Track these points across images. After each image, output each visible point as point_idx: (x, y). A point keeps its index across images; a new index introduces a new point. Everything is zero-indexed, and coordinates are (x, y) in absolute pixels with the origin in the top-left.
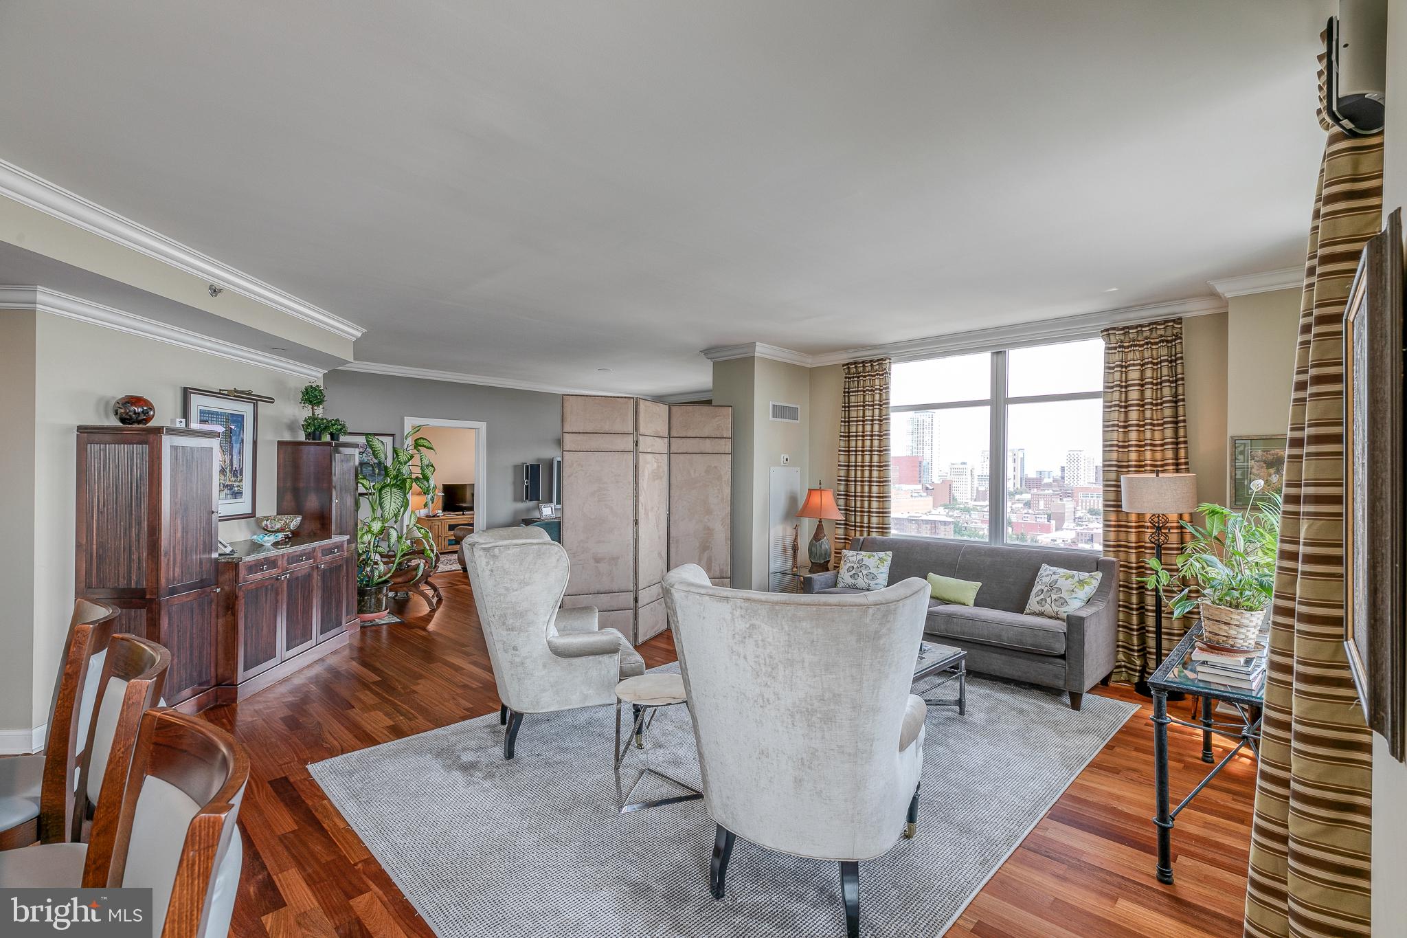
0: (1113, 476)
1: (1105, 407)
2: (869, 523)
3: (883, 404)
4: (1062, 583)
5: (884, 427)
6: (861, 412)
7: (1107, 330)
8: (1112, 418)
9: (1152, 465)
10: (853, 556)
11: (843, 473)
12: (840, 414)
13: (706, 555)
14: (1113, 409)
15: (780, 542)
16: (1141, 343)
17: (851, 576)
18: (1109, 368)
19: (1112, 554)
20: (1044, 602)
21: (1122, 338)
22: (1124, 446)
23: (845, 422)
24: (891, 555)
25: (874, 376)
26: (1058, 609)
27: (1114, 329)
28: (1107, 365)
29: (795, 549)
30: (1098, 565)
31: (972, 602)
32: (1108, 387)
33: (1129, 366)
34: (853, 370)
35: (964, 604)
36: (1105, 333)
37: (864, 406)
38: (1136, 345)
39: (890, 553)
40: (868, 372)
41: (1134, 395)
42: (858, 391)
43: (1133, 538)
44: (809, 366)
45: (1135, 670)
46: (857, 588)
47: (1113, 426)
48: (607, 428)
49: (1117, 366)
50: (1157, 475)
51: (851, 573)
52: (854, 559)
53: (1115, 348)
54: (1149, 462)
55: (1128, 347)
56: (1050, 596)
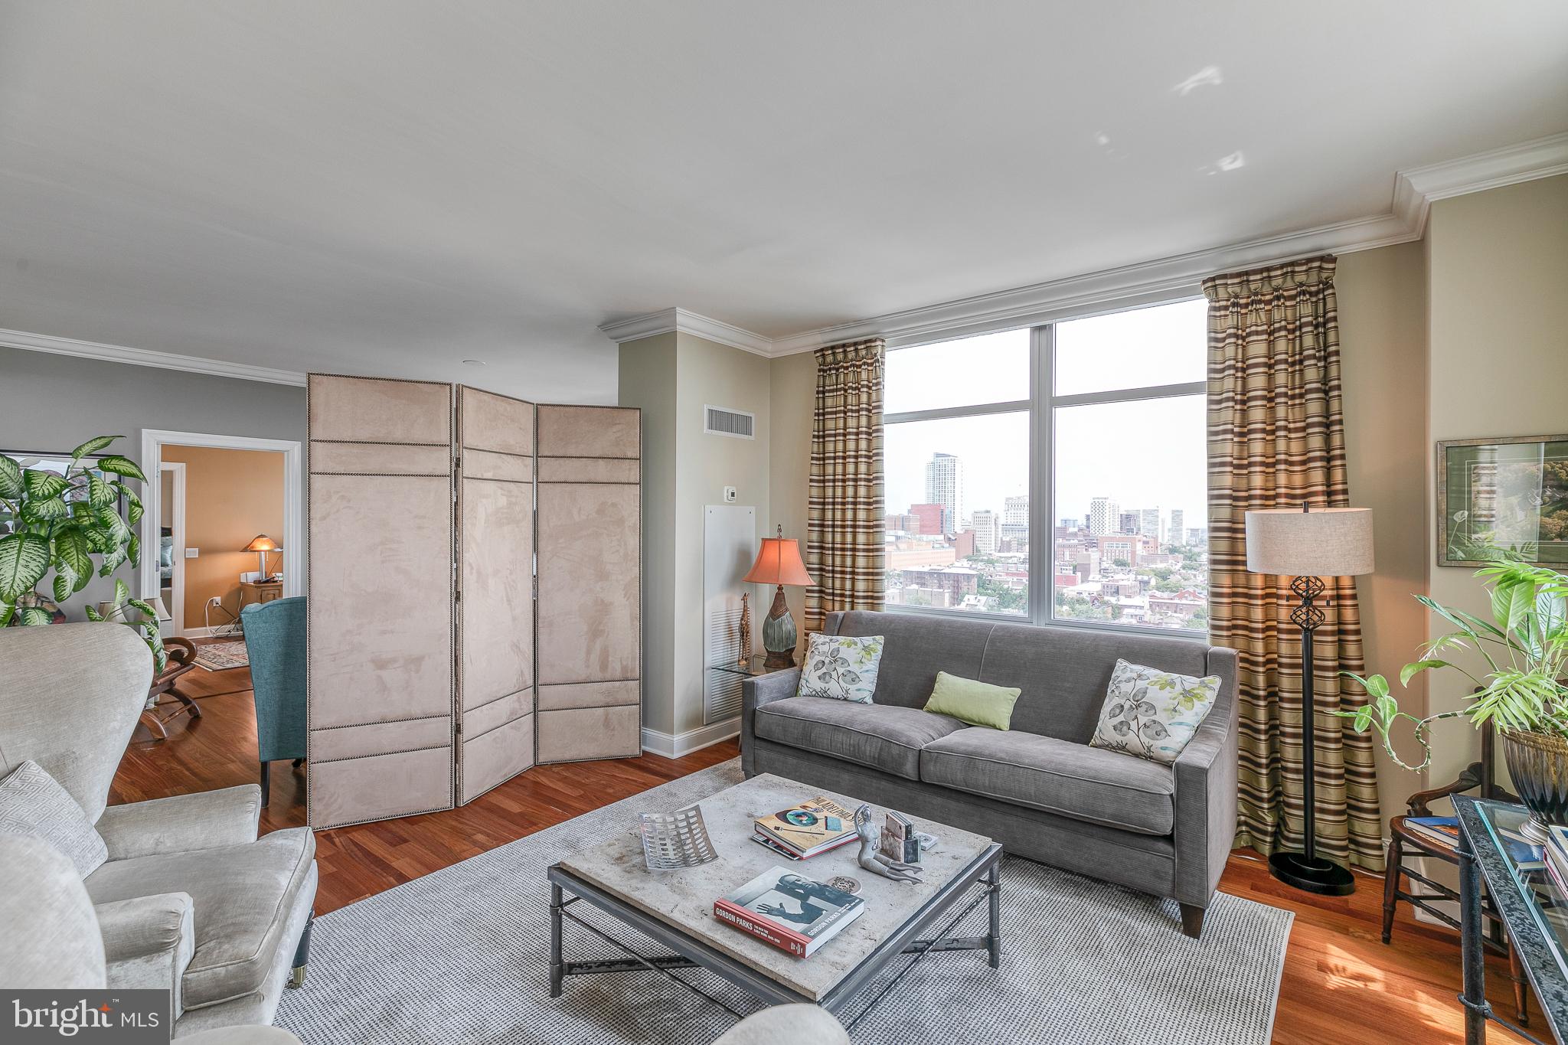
0: (1225, 513)
1: (1210, 402)
2: (853, 590)
3: (873, 408)
4: (1154, 695)
5: (874, 444)
6: (842, 421)
7: (1213, 279)
8: (1222, 420)
9: (1287, 496)
10: (824, 644)
11: (816, 514)
12: (811, 425)
13: (598, 645)
14: (1224, 405)
15: (722, 621)
16: (1268, 297)
17: (820, 678)
18: (1216, 340)
20: (1124, 728)
21: (1237, 289)
22: (1242, 466)
23: (818, 437)
24: (882, 642)
25: (859, 367)
26: (1152, 742)
27: (1224, 276)
28: (1213, 335)
29: (744, 632)
30: (1207, 664)
31: (1005, 723)
32: (1216, 371)
33: (1249, 335)
34: (830, 359)
35: (994, 727)
36: (1209, 284)
37: (845, 413)
38: (1260, 302)
39: (881, 639)
40: (852, 360)
41: (1258, 382)
42: (837, 390)
43: (1258, 614)
44: (769, 356)
45: (1265, 833)
46: (829, 697)
47: (1225, 432)
48: (398, 435)
49: (1230, 336)
50: (1306, 511)
51: (820, 673)
52: (825, 648)
53: (1226, 308)
54: (1283, 491)
55: (1246, 305)
56: (1136, 717)
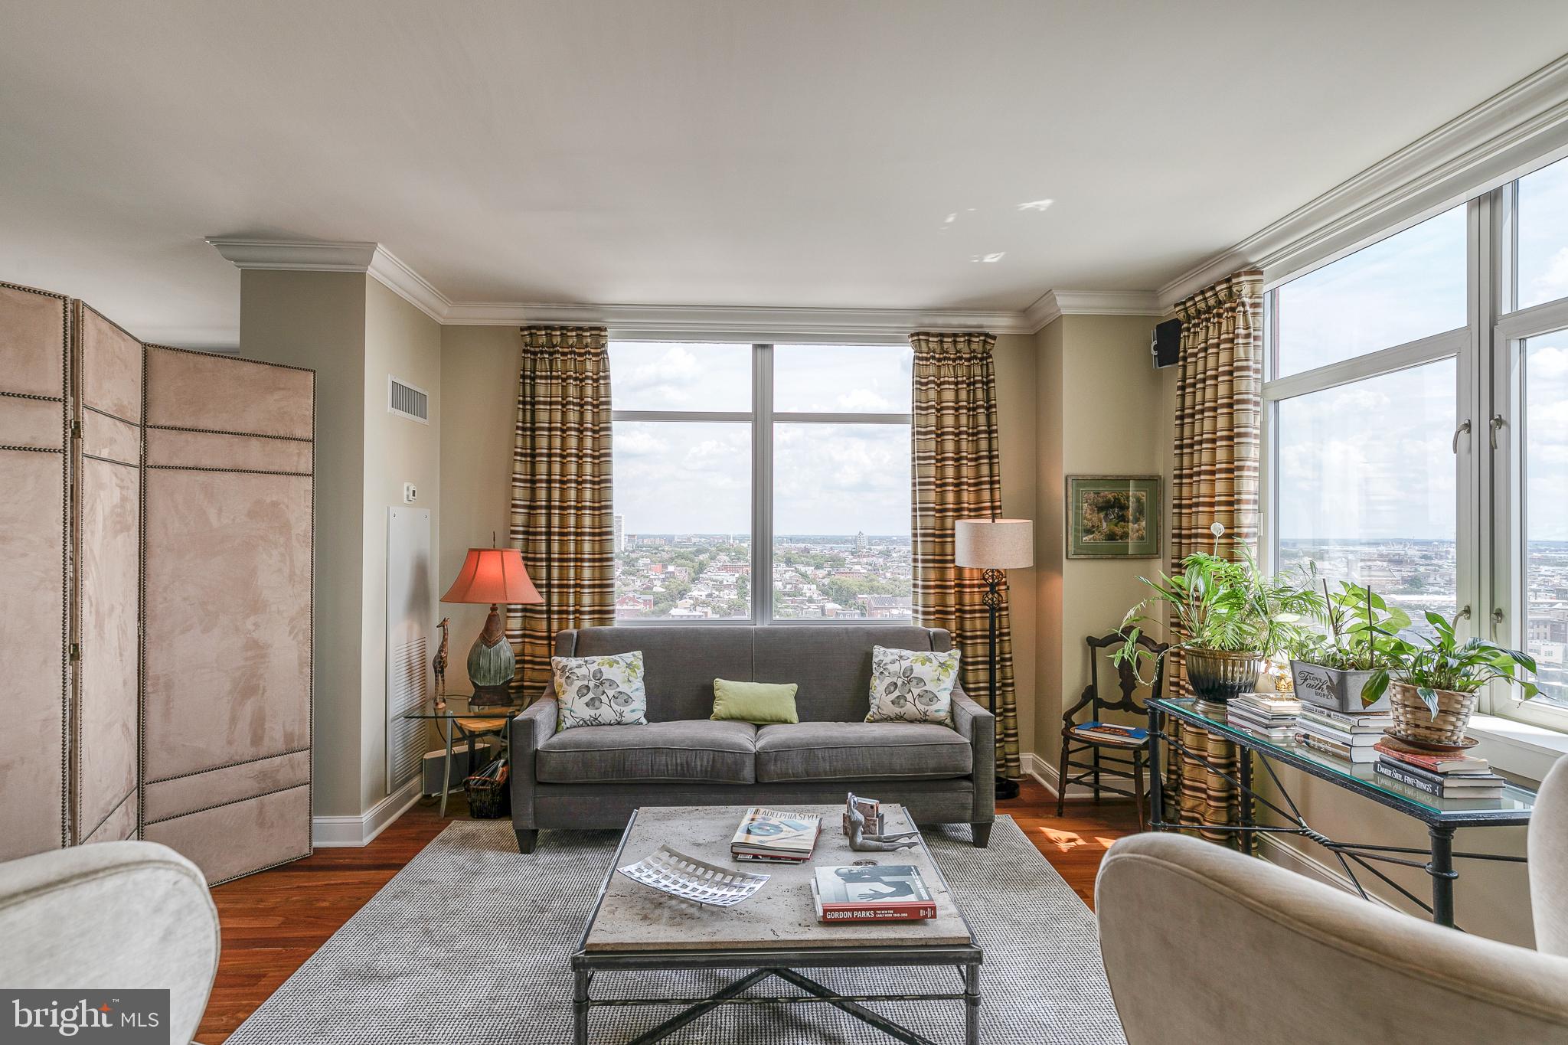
1: (914, 432)
3: (601, 404)
4: (919, 670)
6: (559, 414)
7: (918, 334)
9: (971, 509)
10: (580, 666)
11: (522, 519)
12: (513, 414)
13: (249, 707)
14: (929, 436)
15: (404, 656)
16: (954, 356)
17: (587, 705)
18: (918, 384)
19: (932, 623)
20: (902, 701)
21: (935, 346)
22: (940, 485)
23: (524, 429)
24: (641, 657)
25: (583, 355)
26: (927, 708)
27: (925, 334)
28: (917, 379)
29: (440, 666)
30: (932, 642)
31: (795, 717)
32: (920, 408)
33: (943, 383)
34: (543, 340)
35: (785, 722)
36: (916, 338)
37: (564, 405)
38: (949, 359)
39: (639, 653)
40: (572, 346)
41: (949, 421)
42: (551, 378)
43: (952, 600)
44: (441, 321)
46: (600, 724)
49: (928, 382)
50: (993, 521)
51: (587, 699)
52: (583, 671)
55: (940, 360)
56: (910, 690)
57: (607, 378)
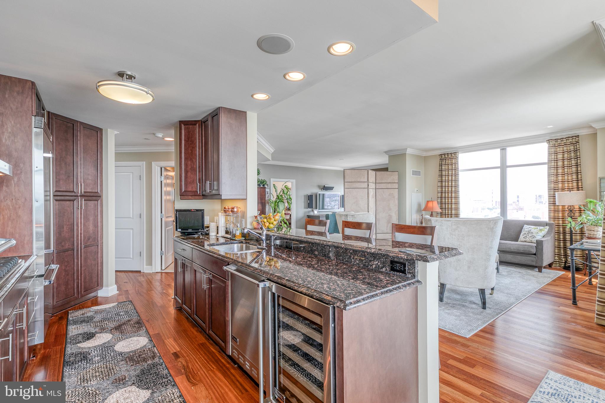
0: (552, 193)
1: (548, 168)
2: (451, 213)
3: (456, 169)
4: (533, 231)
5: (457, 178)
6: (447, 172)
7: (549, 140)
8: (551, 172)
9: (568, 189)
11: (439, 195)
12: (438, 173)
14: (552, 169)
15: (415, 221)
16: (563, 144)
18: (550, 154)
19: (552, 221)
20: (526, 237)
21: (555, 143)
22: (556, 182)
23: (440, 176)
25: (452, 159)
26: (532, 239)
27: (551, 140)
30: (547, 224)
32: (550, 161)
33: (558, 153)
34: (444, 157)
37: (448, 170)
38: (560, 146)
40: (450, 157)
41: (560, 163)
42: (445, 165)
43: (560, 215)
44: (424, 156)
45: (562, 262)
47: (552, 175)
48: (359, 180)
49: (553, 153)
50: (570, 192)
53: (552, 147)
54: (566, 188)
55: (557, 146)
56: (529, 235)
57: (458, 163)
